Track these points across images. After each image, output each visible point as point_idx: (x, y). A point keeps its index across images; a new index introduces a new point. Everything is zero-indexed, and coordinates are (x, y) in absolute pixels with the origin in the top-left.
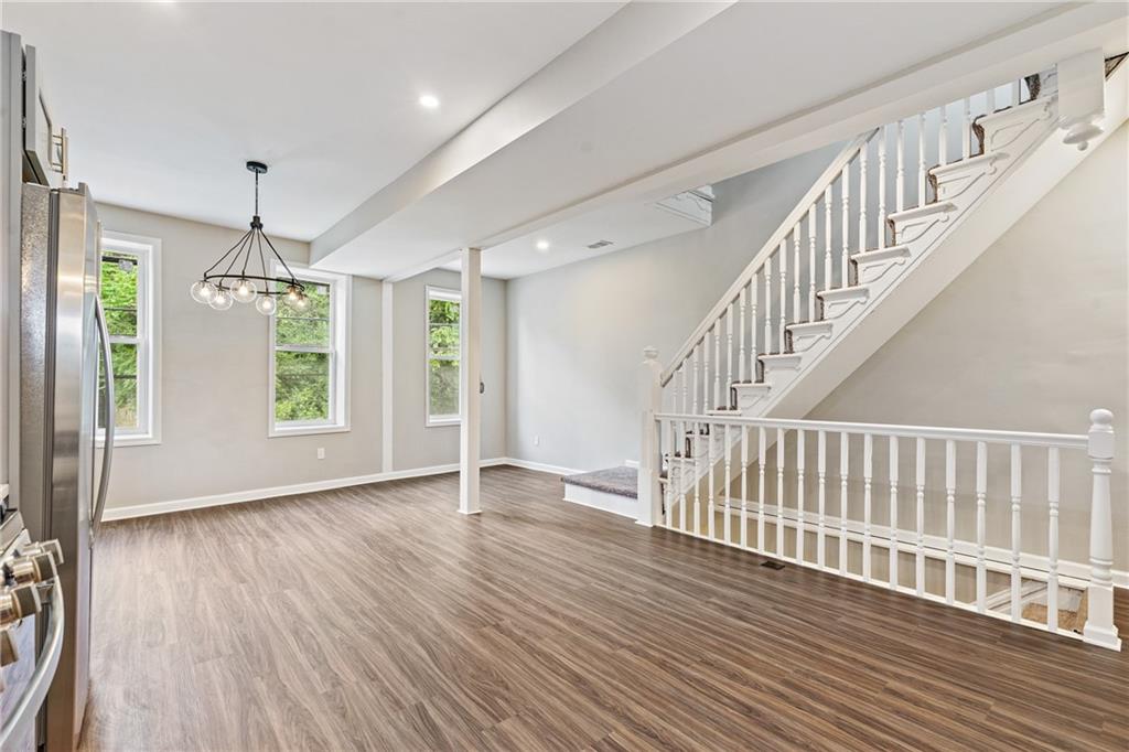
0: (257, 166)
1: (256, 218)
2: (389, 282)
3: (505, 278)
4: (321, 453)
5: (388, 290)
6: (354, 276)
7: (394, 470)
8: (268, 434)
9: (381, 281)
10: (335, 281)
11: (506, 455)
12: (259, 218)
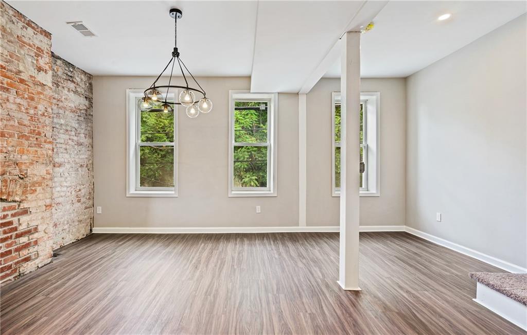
0: (175, 11)
1: (176, 49)
2: (303, 94)
3: (406, 76)
4: (258, 209)
5: (302, 100)
6: (278, 93)
7: (307, 225)
8: (228, 195)
9: (298, 94)
10: (270, 100)
11: (406, 224)
12: (177, 49)
